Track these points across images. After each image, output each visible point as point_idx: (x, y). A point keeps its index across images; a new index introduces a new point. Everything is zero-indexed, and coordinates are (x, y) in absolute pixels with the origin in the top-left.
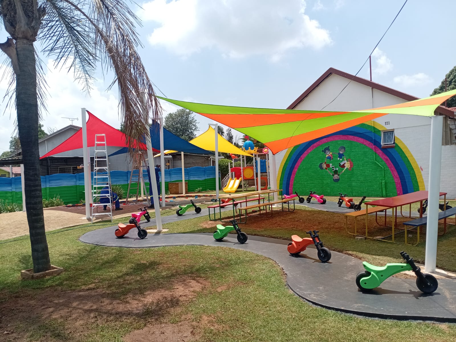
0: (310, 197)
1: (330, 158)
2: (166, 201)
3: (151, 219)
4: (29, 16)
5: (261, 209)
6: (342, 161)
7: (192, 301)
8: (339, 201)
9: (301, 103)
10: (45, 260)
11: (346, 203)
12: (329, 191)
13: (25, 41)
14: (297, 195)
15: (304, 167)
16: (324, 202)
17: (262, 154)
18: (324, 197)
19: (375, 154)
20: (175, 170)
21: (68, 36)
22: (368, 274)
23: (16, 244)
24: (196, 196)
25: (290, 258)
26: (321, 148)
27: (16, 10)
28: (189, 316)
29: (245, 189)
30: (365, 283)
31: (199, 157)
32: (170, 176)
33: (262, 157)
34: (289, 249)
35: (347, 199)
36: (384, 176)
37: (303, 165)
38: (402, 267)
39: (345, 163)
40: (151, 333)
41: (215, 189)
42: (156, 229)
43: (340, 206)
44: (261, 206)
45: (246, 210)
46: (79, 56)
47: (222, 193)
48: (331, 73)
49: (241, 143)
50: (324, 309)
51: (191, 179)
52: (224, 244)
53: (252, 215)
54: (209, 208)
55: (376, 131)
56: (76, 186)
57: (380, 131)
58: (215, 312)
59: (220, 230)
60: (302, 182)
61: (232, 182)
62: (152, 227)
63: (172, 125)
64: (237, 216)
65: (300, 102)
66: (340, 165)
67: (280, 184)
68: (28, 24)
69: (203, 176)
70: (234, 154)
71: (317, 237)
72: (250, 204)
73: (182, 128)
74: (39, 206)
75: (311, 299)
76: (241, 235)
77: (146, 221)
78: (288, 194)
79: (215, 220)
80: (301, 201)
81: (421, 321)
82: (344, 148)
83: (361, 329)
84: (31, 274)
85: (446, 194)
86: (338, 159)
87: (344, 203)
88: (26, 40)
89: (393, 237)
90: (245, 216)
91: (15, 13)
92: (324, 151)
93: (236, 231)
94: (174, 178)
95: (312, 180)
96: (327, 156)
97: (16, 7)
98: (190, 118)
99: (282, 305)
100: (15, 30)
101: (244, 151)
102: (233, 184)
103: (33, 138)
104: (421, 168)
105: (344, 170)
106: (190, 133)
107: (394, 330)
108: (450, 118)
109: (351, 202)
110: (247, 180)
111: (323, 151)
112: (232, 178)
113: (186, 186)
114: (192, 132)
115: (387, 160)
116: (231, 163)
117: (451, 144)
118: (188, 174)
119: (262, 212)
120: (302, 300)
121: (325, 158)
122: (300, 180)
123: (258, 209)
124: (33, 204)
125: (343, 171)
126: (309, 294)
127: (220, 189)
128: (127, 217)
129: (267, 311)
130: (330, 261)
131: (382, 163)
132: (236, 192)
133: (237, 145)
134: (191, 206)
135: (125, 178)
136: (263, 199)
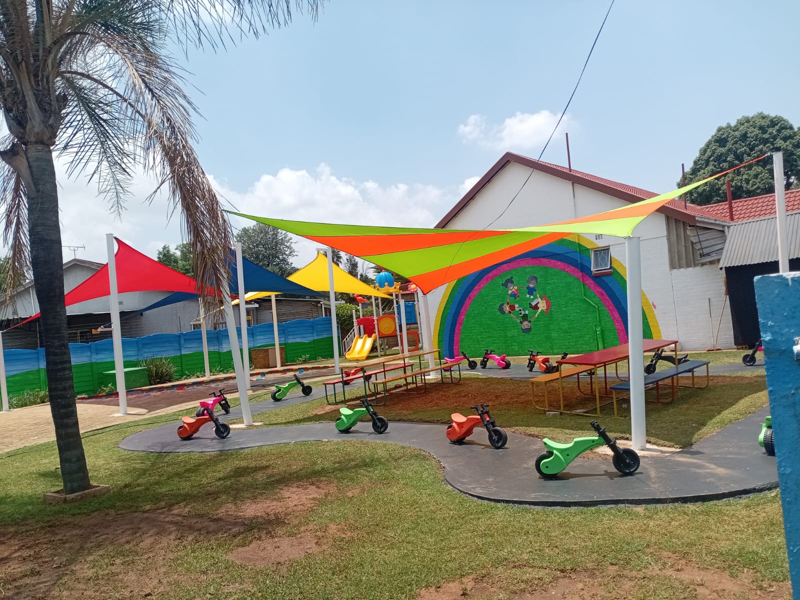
0: (486, 359)
1: (514, 295)
2: (251, 381)
3: (231, 410)
4: (45, 109)
5: (408, 381)
6: (533, 300)
7: (312, 510)
8: (529, 362)
9: (465, 210)
10: (81, 474)
11: (540, 365)
12: (516, 348)
13: (40, 147)
14: (465, 357)
15: (476, 312)
16: (507, 366)
17: (407, 292)
18: (508, 358)
19: (583, 285)
20: (261, 327)
21: (91, 127)
22: (550, 454)
23: (14, 461)
24: (299, 369)
25: (451, 446)
26: (500, 280)
27: (26, 102)
28: (311, 527)
29: (383, 353)
30: (547, 467)
31: (301, 303)
32: (253, 338)
33: (409, 297)
34: (448, 434)
35: (541, 358)
36: (600, 320)
37: (473, 308)
38: (593, 441)
39: (538, 303)
40: (261, 548)
41: (332, 356)
42: (242, 422)
43: (531, 370)
44: (408, 377)
45: (384, 384)
46: (107, 158)
47: (344, 362)
48: (508, 161)
49: (372, 275)
50: (492, 504)
51: (289, 342)
52: (353, 437)
53: (394, 391)
54: (325, 384)
55: (582, 250)
56: (92, 363)
57: (589, 249)
58: (346, 519)
59: (346, 416)
60: (473, 335)
61: (360, 341)
62: (235, 421)
63: (249, 247)
64: (370, 396)
65: (462, 208)
66: (531, 306)
67: (439, 341)
68: (43, 122)
69: (310, 335)
70: (360, 296)
71: (487, 413)
72: (390, 375)
73: (266, 252)
74: (70, 392)
75: (477, 493)
76: (377, 421)
77: (224, 412)
78: (451, 356)
79: (337, 403)
80: (473, 365)
81: (613, 506)
82: (536, 278)
83: (536, 521)
84: (64, 497)
85: (677, 342)
86: (528, 296)
87: (537, 365)
88: (41, 145)
89: (598, 409)
90: (383, 395)
91: (25, 107)
92: (505, 285)
93: (371, 415)
94: (261, 341)
95: (489, 332)
96: (510, 292)
97: (27, 98)
98: (279, 235)
99: (437, 504)
100: (25, 131)
101: (378, 289)
102: (361, 346)
103: (57, 290)
104: (653, 305)
105: (538, 313)
106: (282, 260)
107: (578, 518)
108: (690, 226)
109: (547, 363)
110: (385, 337)
111: (503, 285)
112: (360, 335)
113: (281, 354)
114: (284, 260)
115: (602, 294)
116: (357, 311)
117: (695, 265)
118: (284, 333)
119: (409, 387)
120: (463, 496)
121: (507, 296)
122: (471, 333)
123: (403, 382)
124: (61, 391)
125: (537, 315)
126: (474, 488)
127: (341, 355)
128: (189, 409)
129: (417, 512)
130: (506, 446)
131: (594, 300)
132: (368, 358)
133: (365, 280)
134: (294, 385)
135: (177, 345)
136: (412, 365)
